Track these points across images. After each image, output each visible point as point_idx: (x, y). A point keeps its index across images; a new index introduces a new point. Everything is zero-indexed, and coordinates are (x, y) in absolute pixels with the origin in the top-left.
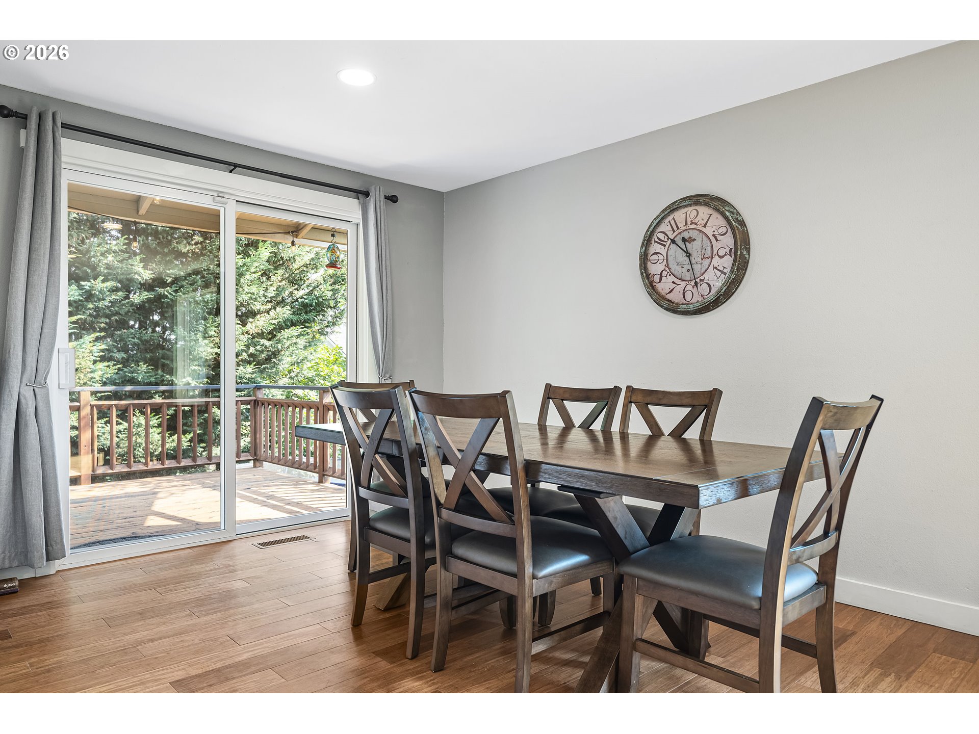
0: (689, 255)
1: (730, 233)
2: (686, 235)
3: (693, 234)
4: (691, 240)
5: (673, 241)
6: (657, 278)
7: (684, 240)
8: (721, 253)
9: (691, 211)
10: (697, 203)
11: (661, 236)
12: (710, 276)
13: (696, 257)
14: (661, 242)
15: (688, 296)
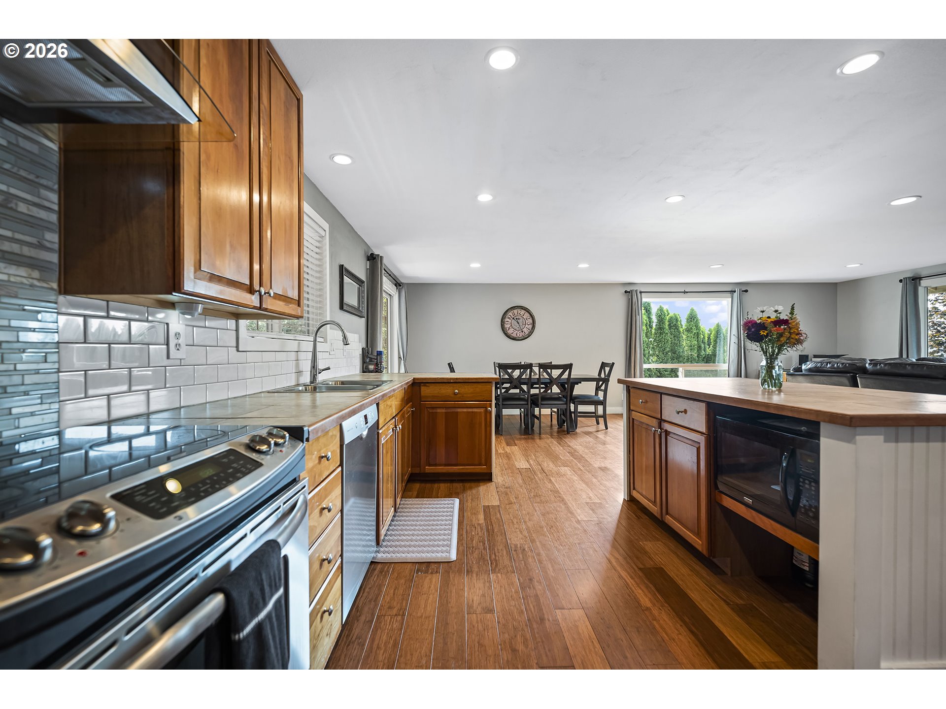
0: (518, 323)
1: (531, 318)
2: (517, 317)
3: (520, 317)
4: (519, 319)
5: (513, 318)
6: (508, 329)
7: (517, 319)
8: (528, 324)
9: (519, 311)
10: (522, 309)
11: (509, 316)
12: (525, 330)
13: (521, 324)
14: (509, 318)
15: (518, 335)
